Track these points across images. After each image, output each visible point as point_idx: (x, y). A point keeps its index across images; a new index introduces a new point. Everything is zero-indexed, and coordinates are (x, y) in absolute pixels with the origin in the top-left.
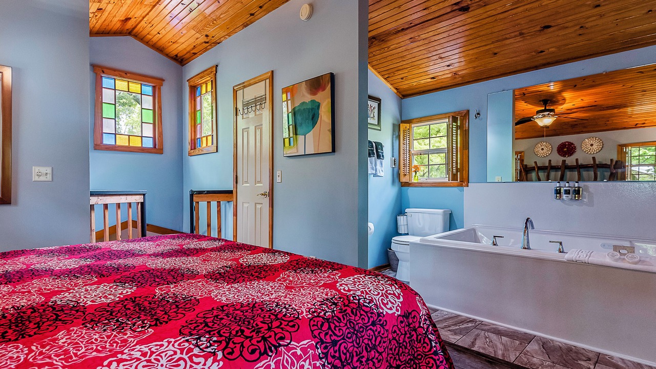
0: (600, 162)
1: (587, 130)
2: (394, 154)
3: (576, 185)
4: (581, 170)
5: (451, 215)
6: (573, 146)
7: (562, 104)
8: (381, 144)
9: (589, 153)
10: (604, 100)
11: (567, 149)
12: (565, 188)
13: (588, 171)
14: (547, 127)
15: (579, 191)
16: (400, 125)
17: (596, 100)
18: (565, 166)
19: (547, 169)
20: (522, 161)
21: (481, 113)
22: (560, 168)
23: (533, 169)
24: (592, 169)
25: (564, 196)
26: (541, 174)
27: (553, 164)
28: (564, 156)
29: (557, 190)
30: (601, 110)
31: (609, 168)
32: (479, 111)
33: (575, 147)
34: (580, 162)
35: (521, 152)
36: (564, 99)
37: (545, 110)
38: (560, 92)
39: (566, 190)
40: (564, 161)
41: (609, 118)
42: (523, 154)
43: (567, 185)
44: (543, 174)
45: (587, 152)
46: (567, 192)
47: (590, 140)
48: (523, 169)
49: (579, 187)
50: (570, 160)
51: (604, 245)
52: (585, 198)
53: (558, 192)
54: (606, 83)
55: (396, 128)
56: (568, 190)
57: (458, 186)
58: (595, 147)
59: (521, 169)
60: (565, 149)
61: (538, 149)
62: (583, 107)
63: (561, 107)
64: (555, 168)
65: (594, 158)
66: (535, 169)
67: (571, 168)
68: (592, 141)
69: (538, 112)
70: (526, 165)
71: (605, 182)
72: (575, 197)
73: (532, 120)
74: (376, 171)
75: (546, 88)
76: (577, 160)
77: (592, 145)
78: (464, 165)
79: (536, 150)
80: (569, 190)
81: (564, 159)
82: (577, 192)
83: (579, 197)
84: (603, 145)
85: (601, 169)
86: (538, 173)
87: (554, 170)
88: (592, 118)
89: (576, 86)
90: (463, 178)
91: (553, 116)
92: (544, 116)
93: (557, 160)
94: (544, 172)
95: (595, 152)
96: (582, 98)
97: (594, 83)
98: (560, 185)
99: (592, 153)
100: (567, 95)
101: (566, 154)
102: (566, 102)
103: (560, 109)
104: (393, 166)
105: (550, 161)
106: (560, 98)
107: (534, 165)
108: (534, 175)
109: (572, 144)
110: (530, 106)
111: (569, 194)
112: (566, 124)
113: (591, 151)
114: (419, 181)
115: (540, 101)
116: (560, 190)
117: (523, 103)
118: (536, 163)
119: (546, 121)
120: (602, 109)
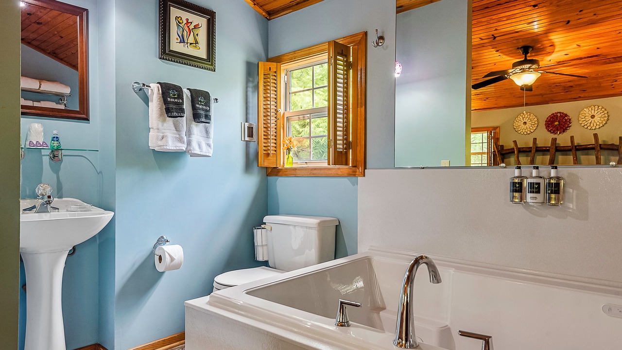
0: (604, 141)
1: (586, 95)
2: (250, 116)
3: (553, 173)
4: (579, 153)
5: (338, 228)
6: (566, 118)
7: (550, 53)
8: (206, 96)
9: (589, 128)
10: (611, 45)
11: (558, 123)
12: (530, 180)
13: (587, 154)
14: (529, 89)
15: (557, 185)
16: (258, 63)
17: (598, 46)
18: (556, 147)
19: (531, 151)
20: (497, 140)
21: (385, 37)
22: (548, 151)
23: (511, 152)
24: (593, 152)
25: (529, 197)
26: (523, 159)
27: (540, 144)
28: (554, 132)
29: (514, 184)
30: (606, 63)
31: (618, 150)
32: (383, 32)
33: (570, 120)
34: (577, 142)
35: (495, 128)
36: (553, 45)
37: (526, 61)
38: (547, 32)
39: (532, 185)
40: (554, 140)
41: (617, 75)
42: (498, 130)
43: (534, 173)
44: (525, 158)
45: (586, 127)
46: (535, 188)
47: (590, 109)
48: (498, 152)
49: (558, 178)
50: (563, 139)
51: (610, 309)
52: (571, 202)
53: (517, 188)
54: (613, 16)
55: (251, 70)
56: (537, 184)
57: (349, 175)
58: (597, 119)
59: (495, 151)
60: (557, 123)
61: (519, 124)
62: (581, 59)
63: (548, 58)
64: (543, 150)
65: (596, 136)
66: (514, 152)
67: (565, 150)
68: (593, 111)
69: (515, 65)
70: (502, 146)
71: (613, 166)
72: (550, 199)
73: (506, 78)
74: (189, 143)
75: (526, 25)
76: (572, 138)
77: (593, 117)
78: (358, 135)
79: (516, 124)
80: (539, 184)
81: (554, 136)
82: (555, 188)
83: (558, 200)
84: (608, 116)
85: (606, 152)
86: (518, 158)
87: (541, 153)
88: (594, 76)
89: (569, 22)
90: (357, 161)
91: (536, 70)
92: (523, 71)
93: (545, 138)
94: (527, 156)
95: (598, 127)
96: (578, 43)
97: (594, 17)
98: (521, 172)
99: (594, 128)
100: (557, 37)
101: (558, 130)
102: (556, 50)
103: (547, 60)
104: (247, 139)
105: (535, 139)
106: (546, 43)
107: (512, 145)
108: (512, 159)
109: (566, 115)
110: (504, 56)
111: (538, 192)
112: (557, 85)
113: (592, 125)
114: (295, 166)
115: (518, 48)
116: (521, 184)
117: (493, 51)
118: (515, 142)
119: (526, 78)
120: (607, 61)
